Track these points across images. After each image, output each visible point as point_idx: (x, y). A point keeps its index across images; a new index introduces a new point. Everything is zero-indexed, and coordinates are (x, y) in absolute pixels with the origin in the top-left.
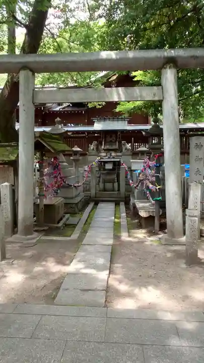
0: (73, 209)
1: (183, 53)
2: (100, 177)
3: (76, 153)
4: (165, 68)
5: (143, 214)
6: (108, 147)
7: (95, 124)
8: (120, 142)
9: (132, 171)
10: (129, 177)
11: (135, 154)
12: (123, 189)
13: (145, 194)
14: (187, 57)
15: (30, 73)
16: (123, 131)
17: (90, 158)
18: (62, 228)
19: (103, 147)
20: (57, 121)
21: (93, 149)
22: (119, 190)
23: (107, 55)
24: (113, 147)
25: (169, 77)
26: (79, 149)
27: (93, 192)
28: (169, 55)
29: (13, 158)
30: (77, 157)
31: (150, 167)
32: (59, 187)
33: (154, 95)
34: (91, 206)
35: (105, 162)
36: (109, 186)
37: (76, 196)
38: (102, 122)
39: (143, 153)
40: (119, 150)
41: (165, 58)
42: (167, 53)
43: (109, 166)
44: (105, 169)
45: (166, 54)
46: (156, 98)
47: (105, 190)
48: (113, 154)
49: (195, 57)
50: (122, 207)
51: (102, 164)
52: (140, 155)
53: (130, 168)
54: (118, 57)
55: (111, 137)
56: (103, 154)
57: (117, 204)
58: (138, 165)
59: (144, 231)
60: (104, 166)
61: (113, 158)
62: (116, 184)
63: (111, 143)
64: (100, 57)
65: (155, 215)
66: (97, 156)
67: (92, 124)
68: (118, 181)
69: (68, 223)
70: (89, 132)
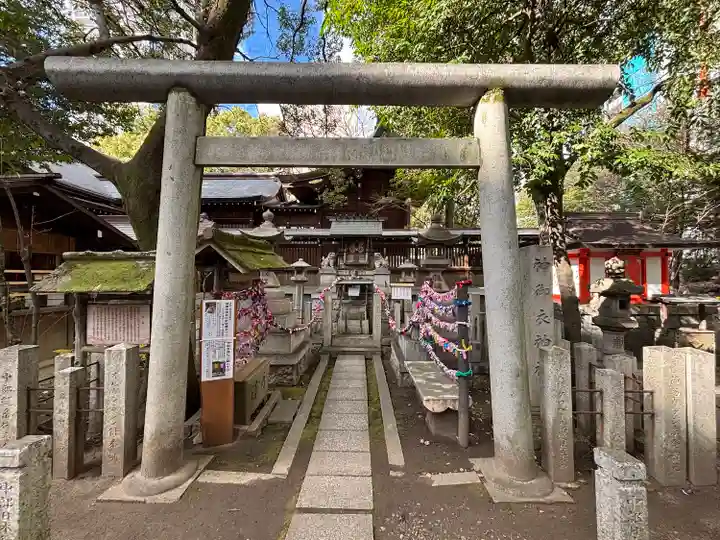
2: (338, 310)
3: (300, 270)
5: (431, 405)
6: (352, 261)
7: (333, 226)
8: (371, 255)
9: (392, 301)
16: (374, 238)
17: (323, 279)
20: (267, 216)
21: (329, 265)
22: (371, 331)
24: (361, 261)
26: (305, 264)
27: (327, 336)
29: (142, 287)
33: (463, 155)
35: (348, 286)
36: (354, 324)
37: (296, 351)
39: (408, 271)
40: (370, 266)
43: (354, 293)
44: (347, 297)
47: (347, 332)
51: (343, 289)
52: (403, 274)
53: (389, 296)
55: (357, 246)
56: (346, 272)
57: (369, 358)
60: (347, 291)
61: (361, 279)
62: (365, 323)
63: (357, 254)
66: (336, 275)
67: (327, 225)
68: (369, 317)
70: (323, 238)
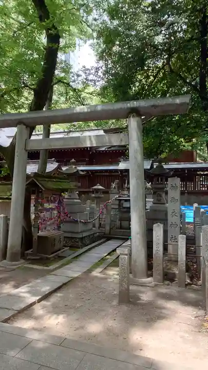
0: (77, 244)
1: (144, 103)
3: (97, 191)
4: (130, 117)
14: (148, 107)
17: (111, 196)
18: (52, 259)
19: (126, 185)
20: (72, 162)
21: (115, 187)
23: (81, 109)
25: (133, 124)
26: (101, 187)
27: (107, 229)
28: (132, 106)
30: (99, 195)
32: (62, 222)
33: (121, 140)
37: (82, 232)
38: (128, 162)
41: (128, 108)
42: (130, 105)
43: (127, 205)
44: (123, 208)
45: (128, 106)
46: (123, 144)
54: (89, 110)
60: (123, 204)
64: (75, 112)
66: (116, 194)
69: (62, 255)
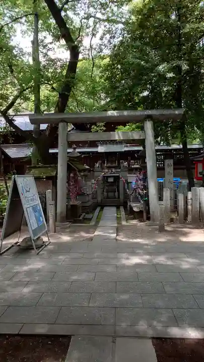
2: (104, 188)
3: (85, 170)
4: (146, 121)
5: (135, 209)
6: (109, 165)
7: (99, 147)
9: (128, 183)
10: (126, 187)
11: (131, 170)
12: (122, 197)
13: (137, 198)
15: (66, 124)
16: (121, 153)
17: (96, 174)
18: (83, 220)
19: (105, 165)
20: (74, 148)
22: (119, 198)
23: (112, 113)
24: (114, 165)
25: (149, 125)
26: (87, 167)
27: (99, 199)
28: (148, 114)
29: (54, 174)
30: (86, 173)
31: (140, 180)
32: (77, 194)
33: (140, 136)
34: (98, 209)
35: (108, 177)
36: (111, 194)
37: (88, 201)
38: (105, 146)
39: (136, 169)
40: (119, 167)
41: (145, 115)
43: (111, 180)
44: (107, 182)
45: (146, 113)
46: (142, 138)
47: (108, 197)
48: (114, 170)
49: (163, 115)
50: (122, 209)
51: (105, 178)
52: (134, 170)
53: (126, 180)
54: (118, 115)
55: (112, 157)
56: (106, 170)
57: (118, 207)
58: (133, 179)
59: (137, 220)
61: (114, 173)
62: (116, 193)
63: (112, 162)
64: (108, 115)
65: (143, 210)
66: (102, 172)
68: (118, 191)
69: (85, 217)
